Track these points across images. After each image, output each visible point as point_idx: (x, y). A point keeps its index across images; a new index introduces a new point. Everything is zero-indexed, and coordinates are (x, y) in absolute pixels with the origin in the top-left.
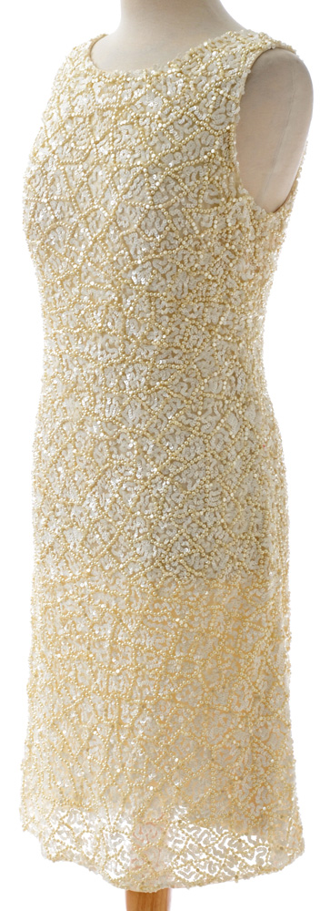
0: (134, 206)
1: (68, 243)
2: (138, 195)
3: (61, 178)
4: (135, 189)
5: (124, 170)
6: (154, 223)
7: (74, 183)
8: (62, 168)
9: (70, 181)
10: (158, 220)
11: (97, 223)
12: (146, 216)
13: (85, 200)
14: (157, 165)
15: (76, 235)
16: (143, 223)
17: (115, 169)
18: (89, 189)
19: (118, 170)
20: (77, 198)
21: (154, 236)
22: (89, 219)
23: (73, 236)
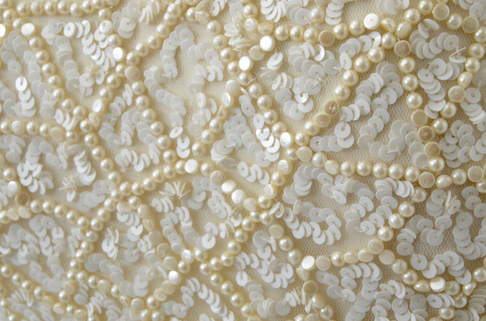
0: (367, 179)
1: (81, 266)
2: (380, 136)
3: (31, 65)
4: (364, 117)
5: (306, 47)
6: (448, 233)
7: (85, 81)
8: (28, 29)
9: (69, 73)
10: (466, 220)
11: (194, 216)
12: (420, 209)
13: (135, 140)
14: (444, 25)
15: (109, 247)
16: (408, 234)
17: (266, 43)
18: (152, 104)
19: (279, 45)
20: (106, 132)
21: (447, 275)
22: (161, 203)
23: (96, 246)
